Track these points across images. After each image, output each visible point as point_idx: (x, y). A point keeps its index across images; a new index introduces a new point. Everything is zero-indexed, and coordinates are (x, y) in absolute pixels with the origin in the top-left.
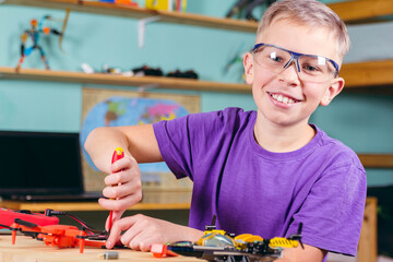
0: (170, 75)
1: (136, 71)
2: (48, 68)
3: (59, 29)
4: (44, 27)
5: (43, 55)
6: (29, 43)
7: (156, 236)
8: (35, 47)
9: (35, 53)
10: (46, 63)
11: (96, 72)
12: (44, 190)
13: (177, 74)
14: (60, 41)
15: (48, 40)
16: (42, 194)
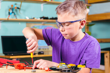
0: (51, 19)
1: (41, 18)
2: (16, 18)
3: (19, 7)
4: (15, 7)
5: (15, 15)
6: (11, 11)
7: (46, 65)
8: (13, 12)
9: (13, 14)
10: (16, 17)
11: (30, 19)
12: (16, 52)
13: (53, 19)
14: (20, 10)
15: (16, 11)
16: (16, 53)
